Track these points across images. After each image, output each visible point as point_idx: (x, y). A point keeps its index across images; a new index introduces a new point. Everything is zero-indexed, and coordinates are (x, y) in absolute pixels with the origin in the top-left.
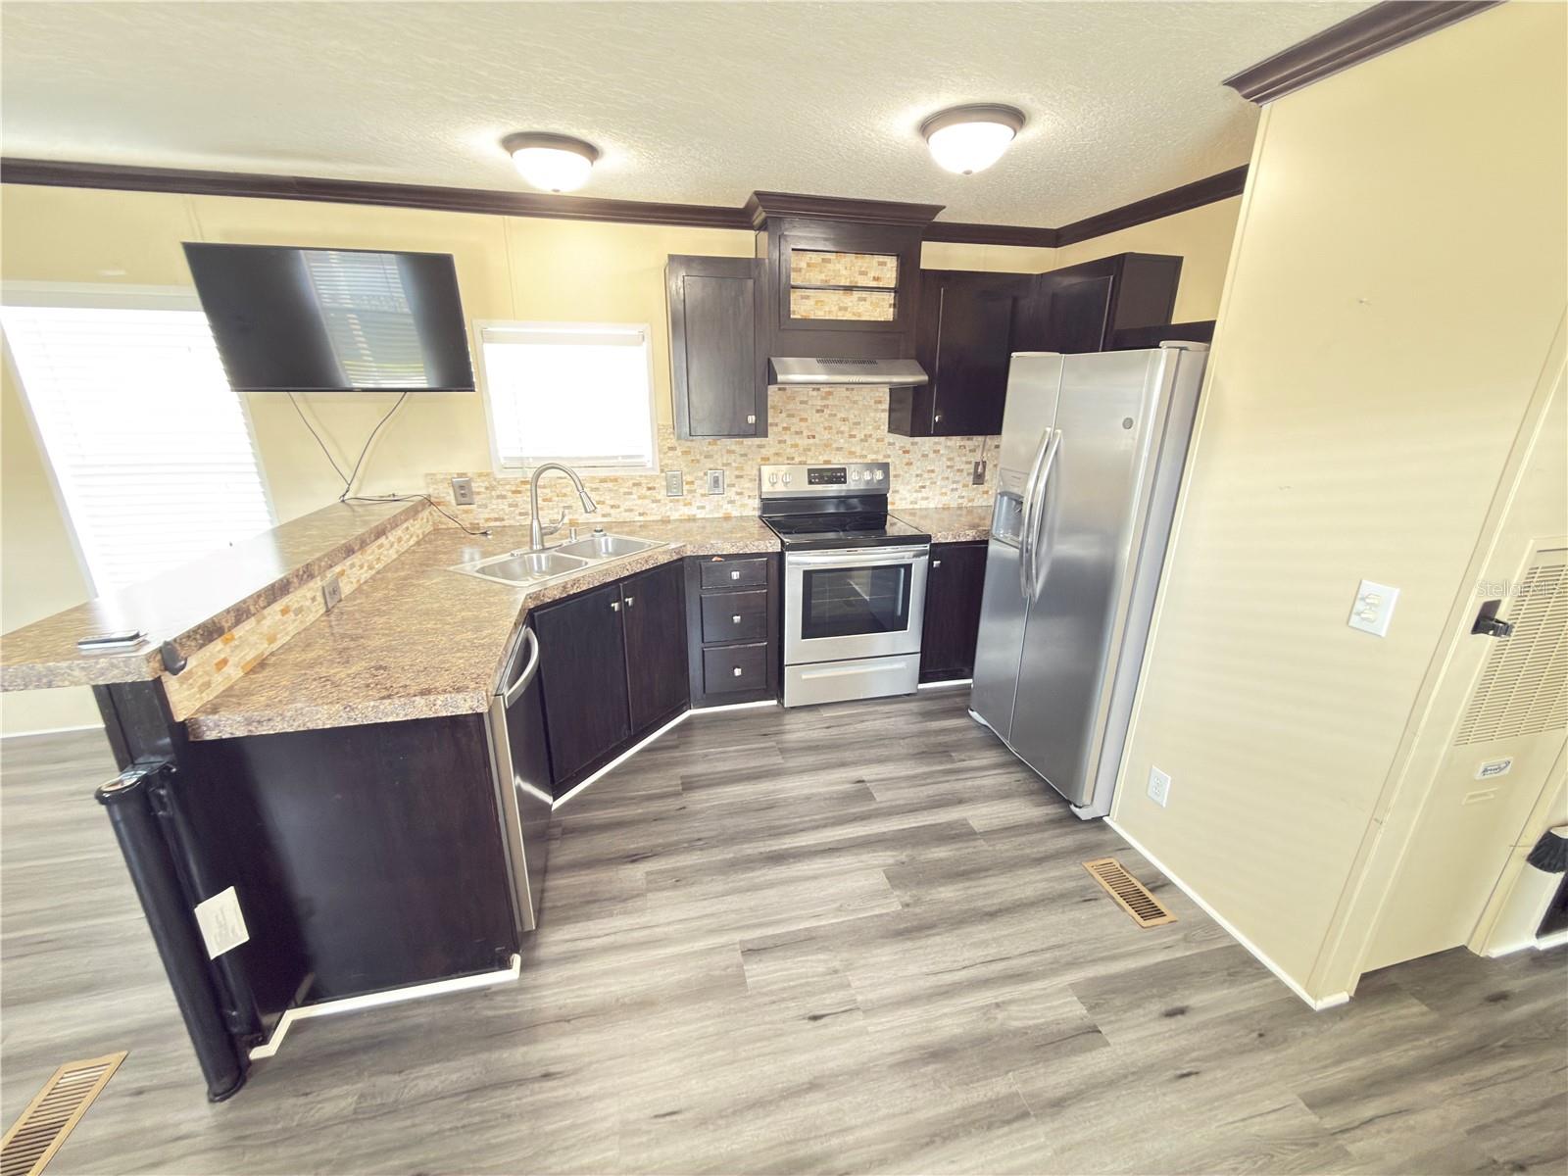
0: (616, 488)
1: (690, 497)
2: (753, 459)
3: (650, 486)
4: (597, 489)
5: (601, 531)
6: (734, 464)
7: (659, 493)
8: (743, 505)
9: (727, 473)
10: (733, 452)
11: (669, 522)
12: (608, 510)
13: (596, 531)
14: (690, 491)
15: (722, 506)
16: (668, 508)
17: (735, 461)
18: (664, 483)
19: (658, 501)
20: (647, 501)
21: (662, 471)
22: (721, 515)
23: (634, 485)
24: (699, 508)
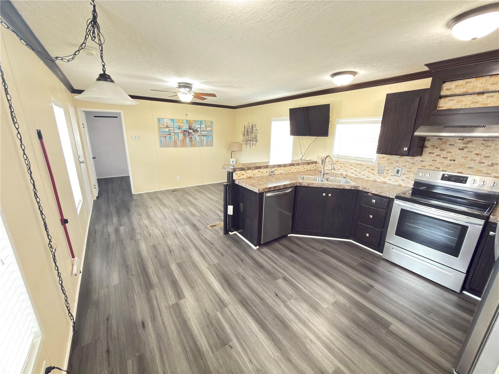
0: (361, 167)
1: (386, 175)
2: (417, 166)
3: (372, 169)
4: (355, 167)
5: (345, 177)
6: (407, 166)
7: (375, 172)
8: (409, 183)
9: (404, 169)
10: (408, 162)
11: (376, 182)
12: (357, 173)
13: (344, 177)
14: (386, 173)
15: (398, 181)
16: (377, 177)
17: (408, 165)
18: (377, 169)
19: (374, 174)
20: (370, 173)
21: (378, 165)
22: (397, 184)
23: (367, 167)
24: (388, 179)
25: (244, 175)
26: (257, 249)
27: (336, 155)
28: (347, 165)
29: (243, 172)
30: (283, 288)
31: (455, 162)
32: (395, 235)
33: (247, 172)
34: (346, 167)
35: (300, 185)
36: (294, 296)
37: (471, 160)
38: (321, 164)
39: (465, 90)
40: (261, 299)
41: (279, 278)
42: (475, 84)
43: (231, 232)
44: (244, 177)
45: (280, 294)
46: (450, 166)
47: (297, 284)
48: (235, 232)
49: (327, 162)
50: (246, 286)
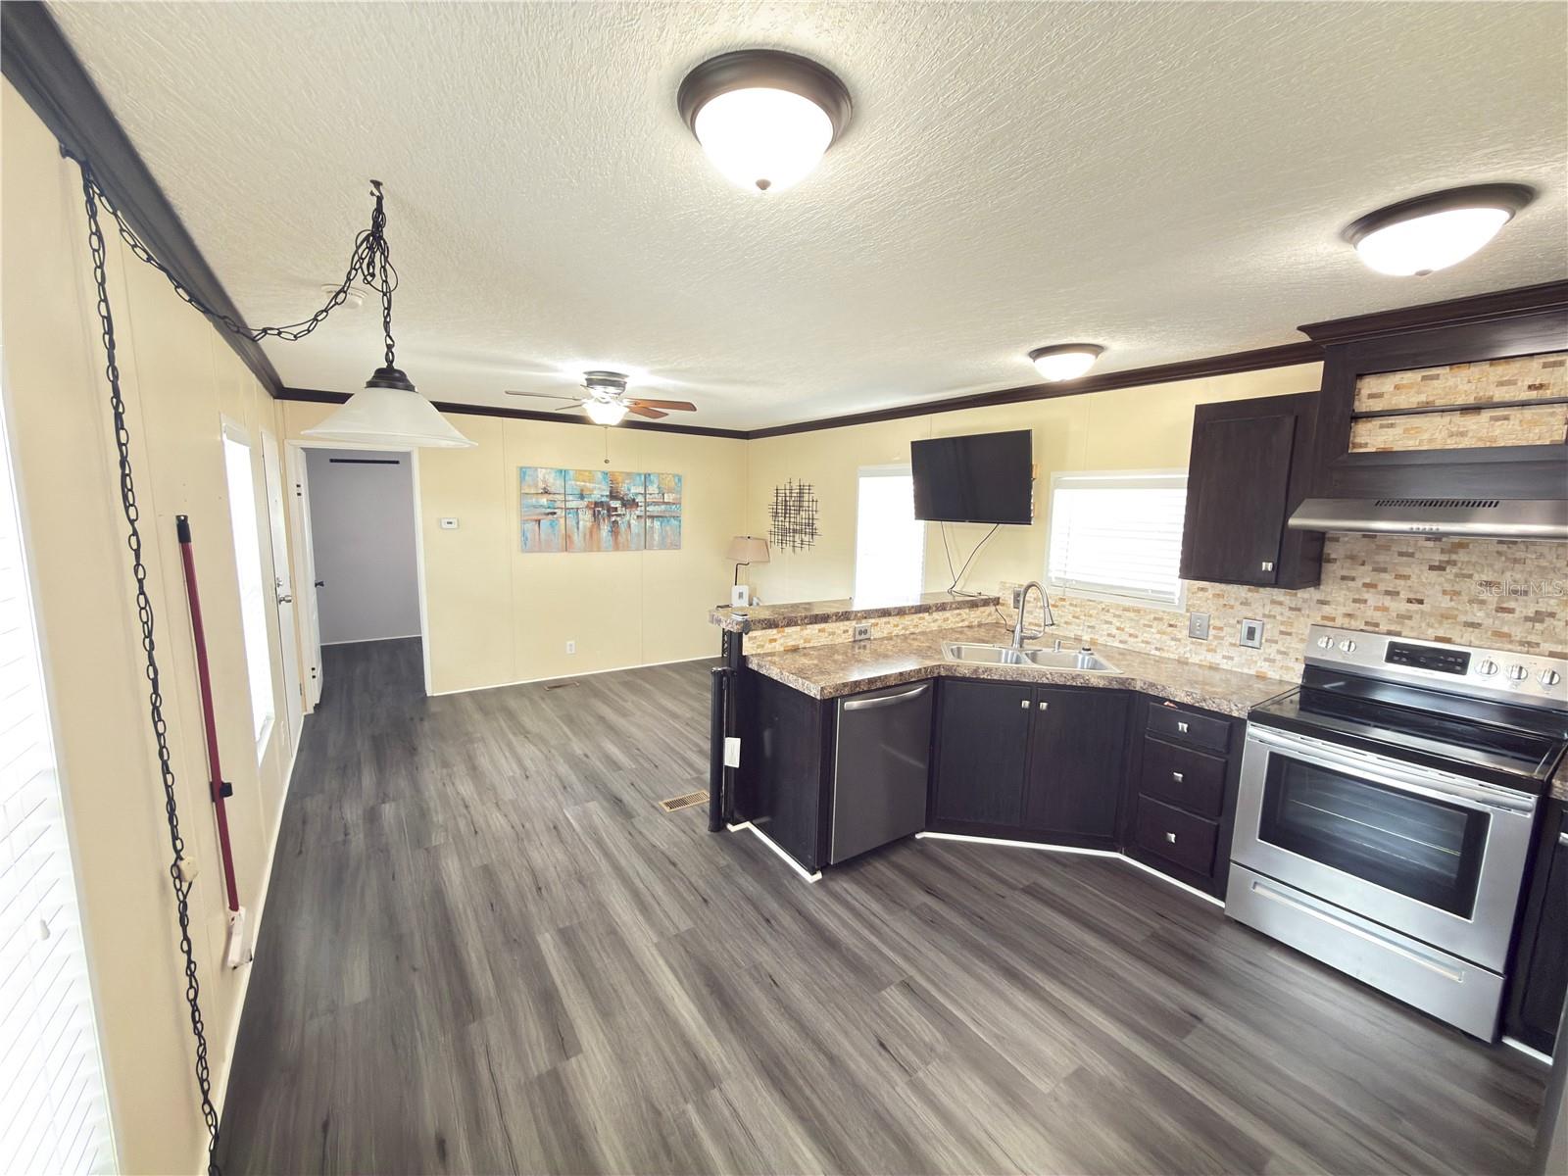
0: (1136, 618)
1: (1215, 643)
2: (1308, 616)
3: (1171, 623)
4: (1120, 616)
5: (1089, 650)
6: (1278, 617)
7: (1180, 632)
8: (1288, 668)
9: (1268, 626)
10: (1280, 603)
11: (1187, 664)
12: (1125, 637)
13: (1084, 649)
14: (1216, 637)
15: (1256, 662)
16: (1188, 649)
17: (1282, 614)
18: (1188, 623)
19: (1179, 640)
20: (1165, 637)
21: (1188, 611)
22: (1253, 672)
23: (1155, 619)
24: (1224, 657)
25: (775, 640)
26: (818, 882)
27: (1056, 578)
28: (1094, 609)
29: (773, 633)
30: (902, 1019)
31: (1425, 607)
32: (1260, 838)
33: (783, 632)
34: (1091, 616)
35: (950, 674)
36: (940, 1049)
37: (1471, 602)
38: (1012, 605)
39: (1423, 398)
40: (832, 1058)
41: (891, 983)
42: (1451, 382)
43: (734, 824)
44: (775, 648)
45: (893, 1042)
46: (1410, 618)
47: (950, 1007)
48: (747, 825)
49: (1032, 600)
50: (783, 1010)
